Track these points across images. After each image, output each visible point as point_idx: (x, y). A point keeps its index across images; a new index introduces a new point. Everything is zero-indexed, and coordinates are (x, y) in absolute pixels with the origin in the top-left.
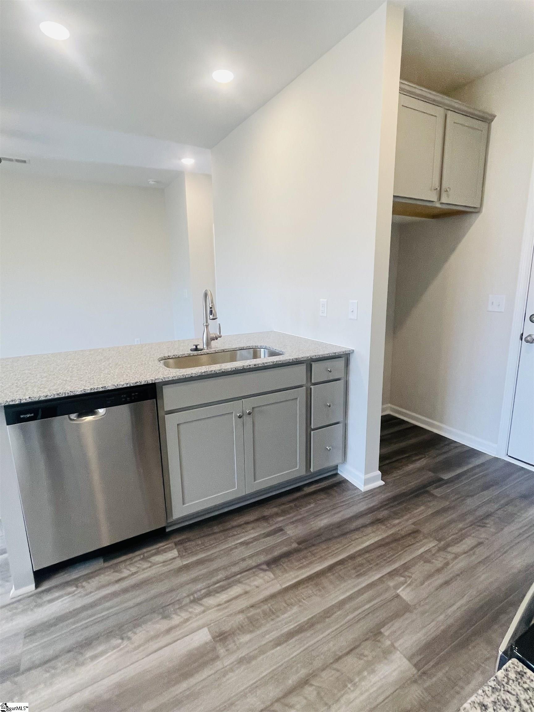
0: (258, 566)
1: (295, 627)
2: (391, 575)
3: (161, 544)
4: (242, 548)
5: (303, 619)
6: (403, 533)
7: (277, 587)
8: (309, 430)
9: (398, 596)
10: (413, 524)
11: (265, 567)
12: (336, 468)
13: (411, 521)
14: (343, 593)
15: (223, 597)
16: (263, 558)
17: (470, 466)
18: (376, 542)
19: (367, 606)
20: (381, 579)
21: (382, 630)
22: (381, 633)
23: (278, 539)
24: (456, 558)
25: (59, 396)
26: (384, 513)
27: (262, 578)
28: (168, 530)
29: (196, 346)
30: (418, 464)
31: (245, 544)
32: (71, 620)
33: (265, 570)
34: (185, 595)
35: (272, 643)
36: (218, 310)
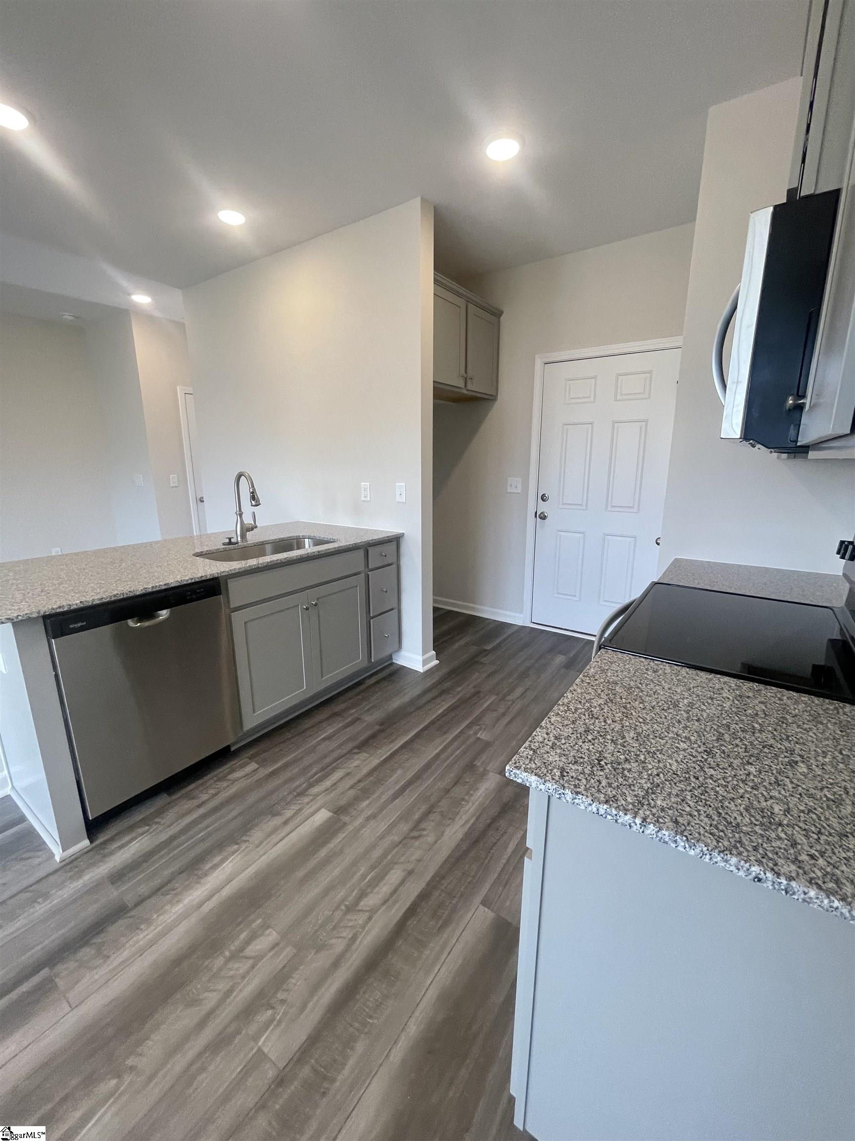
0: (349, 752)
1: (405, 783)
2: (469, 727)
3: (233, 762)
4: (327, 743)
5: (409, 775)
6: (468, 696)
7: (375, 762)
8: (369, 618)
9: (479, 738)
10: (474, 687)
11: (356, 751)
12: (390, 657)
13: (470, 687)
14: (436, 749)
15: (328, 783)
16: (350, 745)
17: (505, 636)
18: (448, 707)
19: (458, 752)
20: (461, 732)
21: (475, 763)
22: (474, 765)
23: (358, 727)
24: (513, 702)
25: (116, 598)
26: (447, 684)
27: (358, 759)
28: (232, 749)
29: (230, 539)
30: (462, 642)
31: (329, 738)
32: (165, 851)
33: (357, 753)
34: (286, 793)
35: (390, 799)
36: (259, 494)
